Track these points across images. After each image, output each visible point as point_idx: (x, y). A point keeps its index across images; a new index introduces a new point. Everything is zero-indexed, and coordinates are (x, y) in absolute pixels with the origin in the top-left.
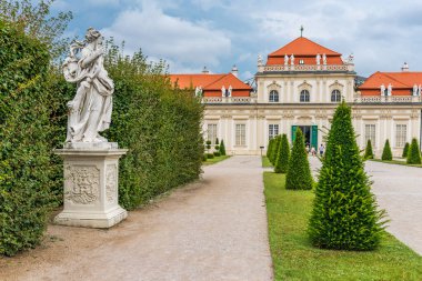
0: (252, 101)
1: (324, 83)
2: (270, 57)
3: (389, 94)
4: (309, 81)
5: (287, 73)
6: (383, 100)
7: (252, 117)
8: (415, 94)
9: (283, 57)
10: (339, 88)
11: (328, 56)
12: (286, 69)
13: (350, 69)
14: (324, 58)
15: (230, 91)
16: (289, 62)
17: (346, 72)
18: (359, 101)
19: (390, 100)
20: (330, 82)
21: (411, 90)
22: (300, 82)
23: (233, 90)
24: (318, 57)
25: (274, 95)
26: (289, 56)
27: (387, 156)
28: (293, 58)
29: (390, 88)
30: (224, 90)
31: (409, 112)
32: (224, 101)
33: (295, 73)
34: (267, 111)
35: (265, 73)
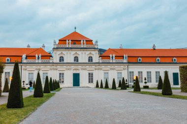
0: (51, 61)
1: (85, 53)
2: (60, 40)
3: (114, 59)
4: (78, 52)
5: (68, 48)
6: (111, 61)
7: (51, 69)
8: (125, 59)
9: (66, 40)
10: (91, 56)
11: (86, 41)
12: (67, 46)
13: (96, 47)
14: (85, 42)
15: (40, 57)
16: (69, 43)
17: (95, 48)
18: (101, 62)
19: (114, 62)
20: (88, 52)
21: (123, 57)
22: (74, 52)
23: (42, 56)
24: (82, 41)
25: (62, 59)
26: (69, 40)
27: (114, 87)
28: (70, 41)
29: (114, 56)
30: (37, 56)
31: (123, 66)
32: (37, 61)
33: (71, 48)
34: (58, 67)
35: (57, 48)
